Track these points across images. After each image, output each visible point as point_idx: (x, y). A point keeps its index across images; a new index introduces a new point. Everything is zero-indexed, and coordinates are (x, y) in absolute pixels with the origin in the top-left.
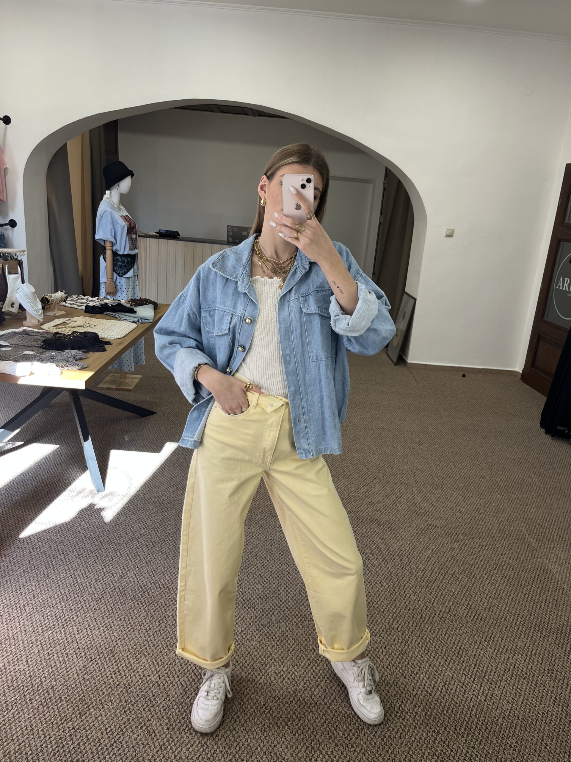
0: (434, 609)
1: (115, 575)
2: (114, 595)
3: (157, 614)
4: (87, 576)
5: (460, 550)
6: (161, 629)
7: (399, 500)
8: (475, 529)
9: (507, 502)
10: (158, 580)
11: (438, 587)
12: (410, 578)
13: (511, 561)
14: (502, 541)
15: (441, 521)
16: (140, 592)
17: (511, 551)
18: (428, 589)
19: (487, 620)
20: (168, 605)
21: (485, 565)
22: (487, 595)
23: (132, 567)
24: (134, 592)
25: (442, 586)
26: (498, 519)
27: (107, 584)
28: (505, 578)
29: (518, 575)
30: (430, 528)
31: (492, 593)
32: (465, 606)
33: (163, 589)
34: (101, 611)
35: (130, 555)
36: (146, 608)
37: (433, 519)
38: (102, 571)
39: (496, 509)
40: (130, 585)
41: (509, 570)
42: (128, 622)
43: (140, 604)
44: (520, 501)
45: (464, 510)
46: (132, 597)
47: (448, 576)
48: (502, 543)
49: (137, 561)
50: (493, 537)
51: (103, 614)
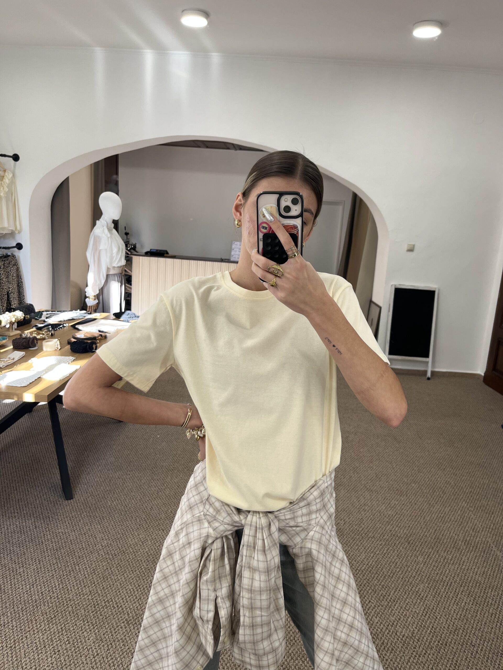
0: (396, 634)
1: (70, 591)
2: (66, 615)
3: (107, 637)
4: (42, 593)
5: (424, 564)
6: (109, 655)
7: (363, 508)
8: (440, 540)
9: (472, 510)
10: (113, 598)
11: (401, 608)
12: (372, 597)
13: (477, 576)
14: (468, 554)
15: (405, 531)
16: (92, 612)
17: (478, 565)
18: (391, 609)
19: (452, 645)
20: (120, 627)
21: (451, 581)
22: (453, 616)
23: (89, 582)
24: (87, 611)
25: (406, 606)
26: (463, 529)
27: (61, 602)
28: (472, 596)
29: (484, 592)
30: (394, 538)
31: (457, 614)
32: (430, 630)
33: (117, 608)
34: (51, 633)
35: (88, 569)
36: (97, 630)
37: (397, 529)
38: (57, 587)
39: (461, 517)
40: (84, 603)
41: (475, 587)
42: (77, 646)
43: (91, 626)
44: (486, 508)
45: (428, 519)
46: (84, 617)
47: (413, 594)
48: (468, 556)
49: (94, 576)
50: (458, 550)
51: (53, 636)
